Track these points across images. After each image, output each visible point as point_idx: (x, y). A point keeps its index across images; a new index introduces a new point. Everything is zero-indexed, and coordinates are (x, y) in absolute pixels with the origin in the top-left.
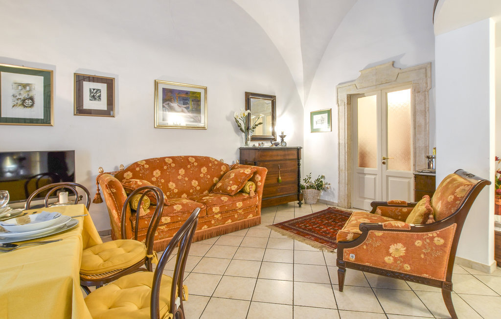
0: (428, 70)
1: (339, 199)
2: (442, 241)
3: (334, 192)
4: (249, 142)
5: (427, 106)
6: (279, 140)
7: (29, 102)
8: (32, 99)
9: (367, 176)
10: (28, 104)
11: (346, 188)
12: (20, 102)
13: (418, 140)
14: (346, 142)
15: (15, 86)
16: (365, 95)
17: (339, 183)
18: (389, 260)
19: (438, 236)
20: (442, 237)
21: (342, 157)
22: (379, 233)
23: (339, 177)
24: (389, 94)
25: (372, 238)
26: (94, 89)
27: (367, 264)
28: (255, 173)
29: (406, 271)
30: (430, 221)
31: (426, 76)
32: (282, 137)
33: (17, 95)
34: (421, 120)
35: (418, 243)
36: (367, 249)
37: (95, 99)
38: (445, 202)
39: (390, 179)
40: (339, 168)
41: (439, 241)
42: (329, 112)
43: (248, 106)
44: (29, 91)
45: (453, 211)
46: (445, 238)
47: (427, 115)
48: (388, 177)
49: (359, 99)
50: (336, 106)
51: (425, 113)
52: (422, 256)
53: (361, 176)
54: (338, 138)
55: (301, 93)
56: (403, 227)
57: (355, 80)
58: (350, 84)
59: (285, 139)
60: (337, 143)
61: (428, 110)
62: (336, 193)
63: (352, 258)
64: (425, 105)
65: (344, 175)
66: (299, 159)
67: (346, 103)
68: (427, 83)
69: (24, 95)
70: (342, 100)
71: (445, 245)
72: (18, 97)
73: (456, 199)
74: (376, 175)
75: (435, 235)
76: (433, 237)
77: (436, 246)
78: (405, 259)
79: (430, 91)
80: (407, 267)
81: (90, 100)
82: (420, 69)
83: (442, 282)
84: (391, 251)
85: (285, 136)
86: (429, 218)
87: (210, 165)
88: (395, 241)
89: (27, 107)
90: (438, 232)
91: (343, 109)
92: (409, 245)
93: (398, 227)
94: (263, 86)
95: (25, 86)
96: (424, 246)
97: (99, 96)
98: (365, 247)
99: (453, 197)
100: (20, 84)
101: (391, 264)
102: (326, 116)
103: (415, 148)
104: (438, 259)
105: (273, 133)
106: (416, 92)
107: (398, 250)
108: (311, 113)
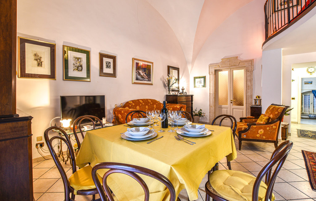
0: (253, 62)
1: (209, 121)
2: (275, 127)
3: (207, 117)
4: (170, 92)
5: (252, 78)
6: (181, 91)
7: (80, 68)
8: (81, 66)
9: (223, 109)
10: (80, 69)
11: (214, 115)
12: (76, 68)
13: (248, 92)
14: (214, 93)
15: (74, 59)
16: (223, 70)
17: (210, 113)
18: (258, 135)
19: (274, 125)
20: (275, 126)
21: (212, 100)
22: (255, 126)
23: (210, 110)
24: (234, 71)
25: (252, 128)
26: (108, 62)
27: (250, 138)
28: (181, 108)
29: (264, 139)
30: (270, 121)
31: (252, 65)
32: (183, 90)
33: (75, 64)
34: (249, 83)
35: (268, 128)
36: (251, 133)
37: (108, 67)
38: (274, 114)
39: (234, 110)
40: (210, 105)
41: (274, 127)
42: (204, 78)
43: (169, 73)
44: (80, 62)
45: (278, 117)
46: (276, 126)
47: (252, 82)
48: (233, 109)
49: (219, 72)
50: (209, 75)
51: (251, 81)
52: (269, 133)
53: (220, 109)
54: (209, 91)
55: (189, 67)
56: (263, 123)
57: (218, 63)
58: (216, 65)
59: (184, 91)
60: (209, 93)
61: (252, 80)
62: (208, 118)
63: (245, 137)
64: (251, 77)
65: (213, 108)
66: (192, 101)
67: (214, 74)
68: (252, 68)
69: (78, 64)
70: (212, 72)
71: (276, 128)
72: (76, 65)
73: (279, 113)
74: (228, 108)
75: (273, 125)
76: (273, 126)
77: (273, 129)
78: (263, 135)
79: (253, 71)
80: (264, 137)
81: (106, 68)
82: (249, 61)
83: (275, 141)
84: (259, 132)
85: (184, 89)
86: (270, 120)
87: (157, 104)
88: (260, 128)
89: (79, 71)
90: (274, 124)
91: (213, 77)
92: (265, 129)
93: (261, 123)
94: (174, 63)
95: (78, 59)
96: (270, 129)
97: (110, 66)
98: (250, 132)
99: (277, 112)
100: (76, 58)
101: (259, 137)
102: (202, 79)
103: (246, 96)
104: (274, 133)
105: (178, 88)
106: (247, 71)
107: (261, 131)
108: (194, 78)
